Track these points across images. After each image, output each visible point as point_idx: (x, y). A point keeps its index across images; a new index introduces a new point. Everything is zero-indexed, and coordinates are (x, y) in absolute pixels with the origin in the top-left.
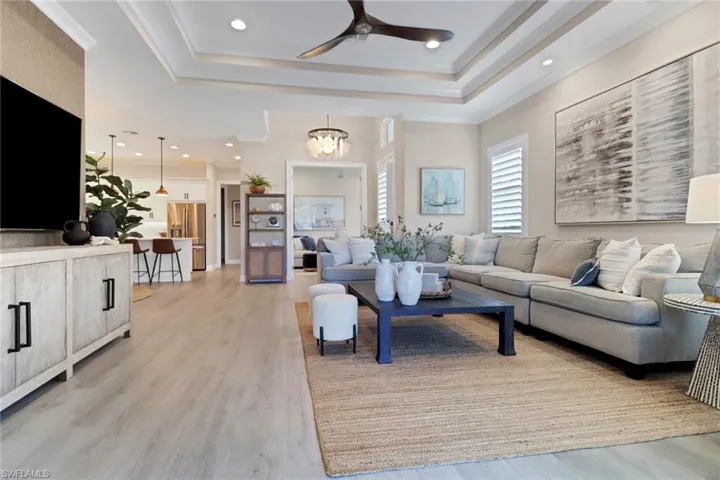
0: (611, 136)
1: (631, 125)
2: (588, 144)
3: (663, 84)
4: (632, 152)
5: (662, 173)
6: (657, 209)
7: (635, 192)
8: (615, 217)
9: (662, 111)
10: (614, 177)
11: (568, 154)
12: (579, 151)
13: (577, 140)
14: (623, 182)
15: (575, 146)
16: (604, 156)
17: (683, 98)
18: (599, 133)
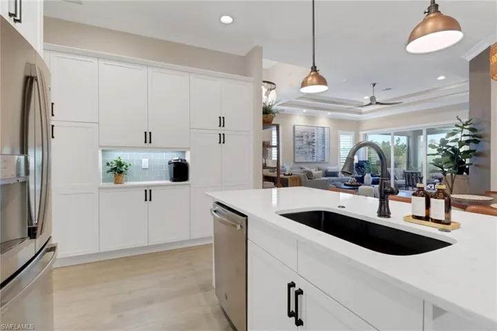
0: (310, 139)
1: (315, 138)
2: (305, 139)
3: (321, 131)
4: (315, 144)
5: (321, 151)
6: (320, 159)
7: (316, 155)
8: (311, 161)
9: (320, 137)
10: (311, 150)
11: (299, 140)
12: (302, 140)
13: (302, 137)
14: (313, 152)
15: (301, 138)
16: (309, 143)
17: (324, 136)
18: (308, 137)
